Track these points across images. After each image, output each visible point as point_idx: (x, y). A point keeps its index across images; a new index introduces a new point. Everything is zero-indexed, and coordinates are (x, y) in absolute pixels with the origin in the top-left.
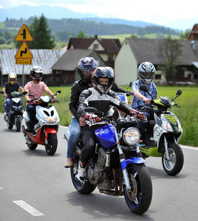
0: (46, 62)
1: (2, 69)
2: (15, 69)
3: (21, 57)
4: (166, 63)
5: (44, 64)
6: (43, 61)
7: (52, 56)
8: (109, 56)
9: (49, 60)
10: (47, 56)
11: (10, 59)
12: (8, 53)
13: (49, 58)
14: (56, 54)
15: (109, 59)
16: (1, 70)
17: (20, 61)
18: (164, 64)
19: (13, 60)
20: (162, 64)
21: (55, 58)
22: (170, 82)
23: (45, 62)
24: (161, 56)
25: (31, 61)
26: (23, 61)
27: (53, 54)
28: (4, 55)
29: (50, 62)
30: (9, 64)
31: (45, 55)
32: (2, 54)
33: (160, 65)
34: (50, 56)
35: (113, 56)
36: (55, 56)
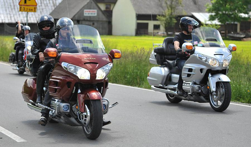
0: (43, 11)
2: (11, 17)
3: (25, 4)
4: (165, 13)
5: (41, 12)
6: (40, 9)
7: (49, 5)
8: (106, 5)
9: (46, 8)
10: (43, 5)
11: (5, 7)
13: (45, 6)
14: (53, 2)
15: (107, 8)
17: (24, 8)
18: (164, 14)
20: (161, 14)
21: (51, 6)
22: (169, 33)
23: (41, 10)
24: (161, 6)
25: (35, 8)
26: (27, 9)
27: (50, 3)
29: (46, 11)
30: (5, 11)
31: (41, 3)
33: (159, 15)
34: (46, 5)
35: (110, 5)
36: (52, 5)
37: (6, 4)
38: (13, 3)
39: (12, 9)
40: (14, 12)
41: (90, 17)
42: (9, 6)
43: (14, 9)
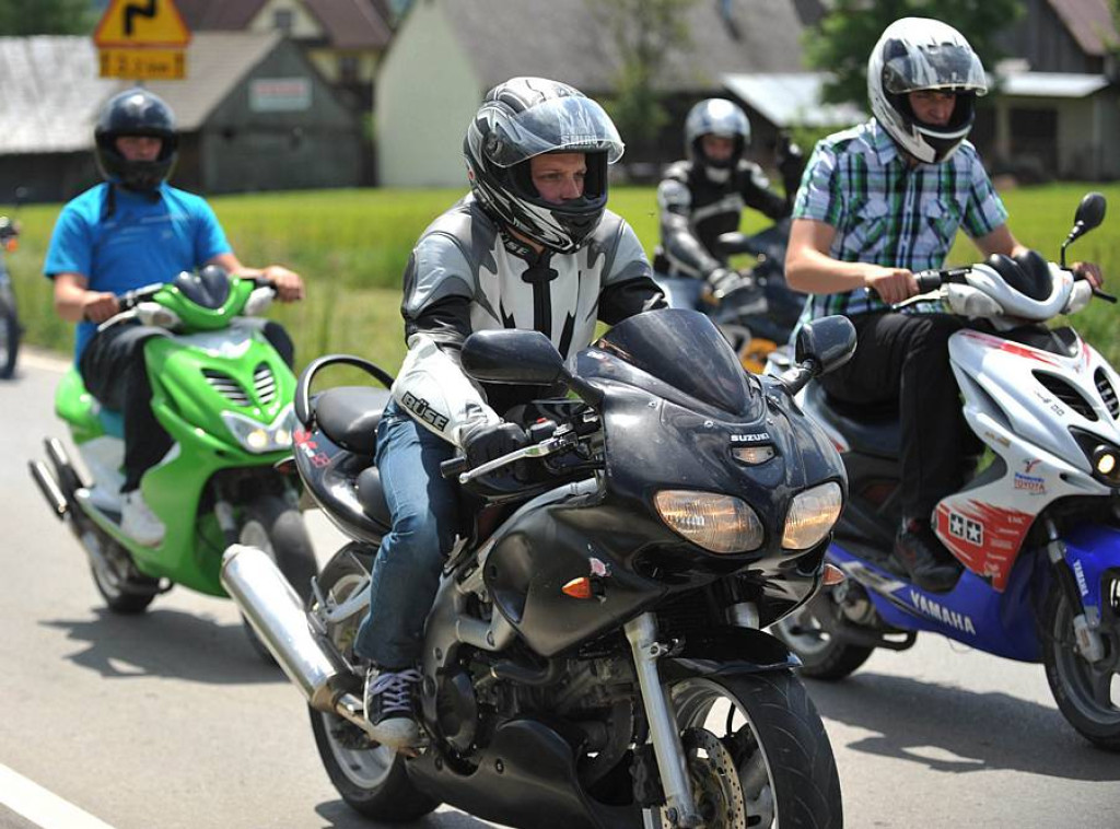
3: (128, 39)
4: (616, 82)
8: (343, 58)
15: (345, 73)
17: (123, 60)
18: (611, 87)
24: (596, 53)
25: (180, 60)
26: (138, 65)
41: (279, 115)
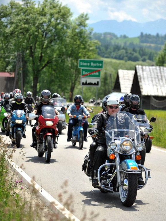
1: (142, 88)
2: (157, 89)
11: (151, 78)
12: (150, 71)
16: (142, 90)
19: (155, 78)
28: (145, 73)
30: (151, 82)
32: (143, 71)
37: (153, 74)
38: (161, 73)
39: (159, 80)
40: (161, 84)
42: (156, 77)
43: (162, 79)
